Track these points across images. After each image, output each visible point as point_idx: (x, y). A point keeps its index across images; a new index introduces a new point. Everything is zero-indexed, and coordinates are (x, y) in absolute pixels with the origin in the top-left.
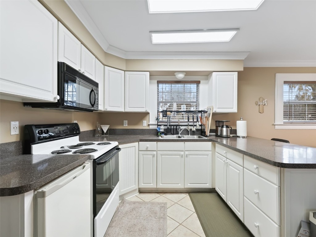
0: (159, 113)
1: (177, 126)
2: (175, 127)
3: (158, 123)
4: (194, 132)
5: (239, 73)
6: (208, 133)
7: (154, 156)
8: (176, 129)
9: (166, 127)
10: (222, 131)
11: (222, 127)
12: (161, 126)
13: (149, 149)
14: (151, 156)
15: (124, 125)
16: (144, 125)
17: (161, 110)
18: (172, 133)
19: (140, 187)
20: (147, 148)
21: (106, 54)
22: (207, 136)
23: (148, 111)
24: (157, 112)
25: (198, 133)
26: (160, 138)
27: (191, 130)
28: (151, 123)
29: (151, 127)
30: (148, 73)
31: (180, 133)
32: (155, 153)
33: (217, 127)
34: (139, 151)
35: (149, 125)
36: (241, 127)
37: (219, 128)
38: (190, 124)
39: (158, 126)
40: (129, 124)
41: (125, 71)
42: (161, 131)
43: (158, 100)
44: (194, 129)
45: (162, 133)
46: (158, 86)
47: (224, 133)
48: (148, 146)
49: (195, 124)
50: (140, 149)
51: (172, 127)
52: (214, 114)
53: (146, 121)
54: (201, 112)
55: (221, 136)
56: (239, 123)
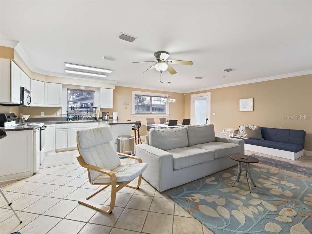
0: (68, 108)
1: (80, 115)
2: (79, 116)
3: (68, 113)
4: (91, 118)
5: (113, 89)
6: (98, 119)
7: (66, 131)
8: (80, 117)
9: (73, 116)
10: (105, 117)
11: (105, 115)
12: (70, 115)
13: (62, 128)
14: (64, 131)
15: (42, 115)
16: (58, 115)
17: (70, 106)
18: (77, 119)
19: (57, 148)
20: (62, 127)
21: (32, 73)
22: (97, 120)
23: (61, 107)
24: (67, 107)
25: (93, 119)
26: (69, 122)
27: (89, 117)
28: (62, 114)
29: (63, 116)
30: (62, 85)
31: (82, 119)
32: (67, 129)
33: (103, 115)
34: (56, 129)
35: (61, 115)
36: (115, 115)
37: (104, 116)
38: (89, 114)
39: (68, 115)
40: (45, 115)
41: (44, 82)
42: (70, 118)
43: (68, 100)
44: (90, 117)
45: (71, 119)
46: (68, 91)
47: (106, 119)
48: (62, 126)
49: (91, 114)
50: (57, 128)
51: (78, 116)
52: (101, 109)
53: (59, 113)
54: (95, 108)
55: (105, 120)
56: (114, 113)
